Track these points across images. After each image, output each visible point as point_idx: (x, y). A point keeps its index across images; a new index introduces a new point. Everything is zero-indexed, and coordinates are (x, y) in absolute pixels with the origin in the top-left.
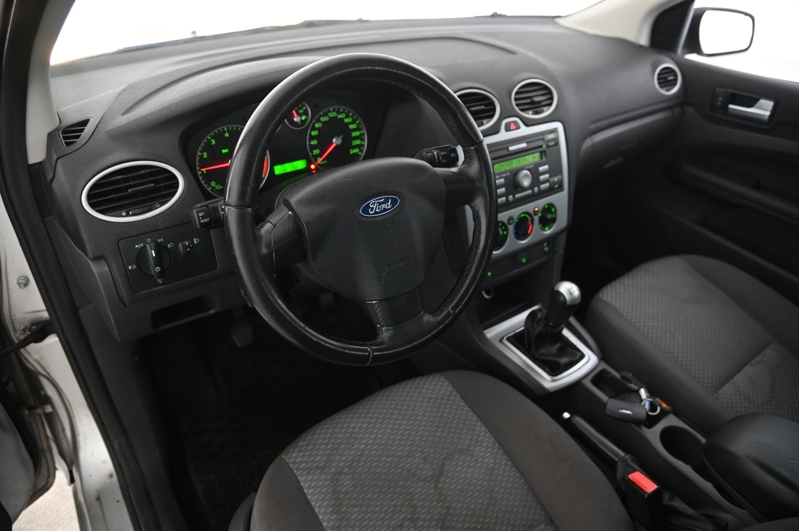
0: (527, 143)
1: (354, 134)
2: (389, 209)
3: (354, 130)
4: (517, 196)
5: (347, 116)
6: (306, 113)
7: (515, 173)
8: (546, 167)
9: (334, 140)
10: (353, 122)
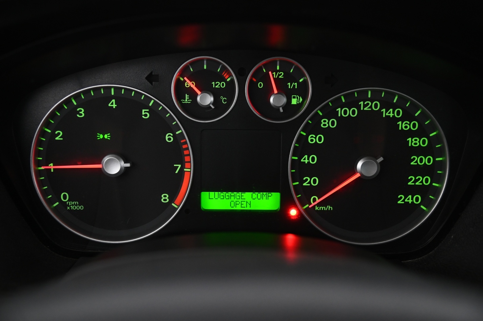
1: (416, 160)
3: (419, 151)
5: (408, 116)
6: (302, 91)
9: (359, 165)
10: (420, 133)
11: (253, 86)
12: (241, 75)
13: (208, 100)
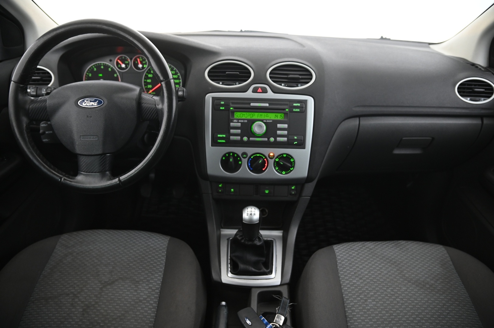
0: (269, 104)
2: (95, 106)
4: (251, 139)
7: (253, 121)
8: (286, 126)
10: (176, 74)
11: (134, 63)
12: (131, 59)
13: (123, 66)
